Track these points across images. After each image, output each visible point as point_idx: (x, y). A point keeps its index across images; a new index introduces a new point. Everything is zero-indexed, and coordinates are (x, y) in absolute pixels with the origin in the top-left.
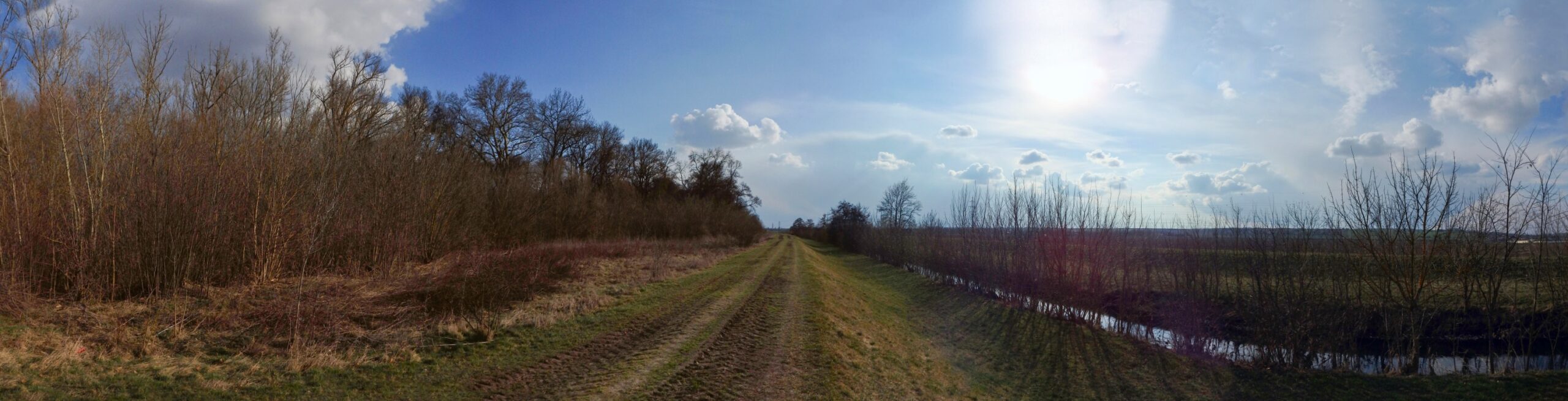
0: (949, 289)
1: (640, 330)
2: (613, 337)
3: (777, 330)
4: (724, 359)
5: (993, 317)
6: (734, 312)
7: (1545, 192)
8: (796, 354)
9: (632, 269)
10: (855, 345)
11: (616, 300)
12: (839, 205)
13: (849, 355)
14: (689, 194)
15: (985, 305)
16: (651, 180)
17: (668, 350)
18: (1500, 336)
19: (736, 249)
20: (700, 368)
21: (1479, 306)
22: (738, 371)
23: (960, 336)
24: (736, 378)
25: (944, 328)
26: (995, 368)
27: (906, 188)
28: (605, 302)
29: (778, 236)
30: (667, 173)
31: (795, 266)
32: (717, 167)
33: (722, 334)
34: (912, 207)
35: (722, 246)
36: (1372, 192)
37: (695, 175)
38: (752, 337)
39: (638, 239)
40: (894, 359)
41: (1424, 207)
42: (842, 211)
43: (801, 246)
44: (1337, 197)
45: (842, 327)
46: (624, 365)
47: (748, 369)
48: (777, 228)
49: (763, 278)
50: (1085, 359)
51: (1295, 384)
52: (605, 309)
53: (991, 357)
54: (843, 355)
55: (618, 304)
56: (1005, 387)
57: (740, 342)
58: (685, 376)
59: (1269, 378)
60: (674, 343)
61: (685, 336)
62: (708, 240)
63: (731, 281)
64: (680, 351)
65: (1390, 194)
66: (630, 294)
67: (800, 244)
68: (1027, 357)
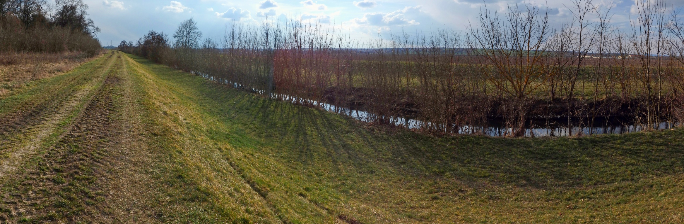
0: (222, 86)
1: (29, 112)
2: (11, 117)
3: (121, 110)
4: (90, 130)
5: (253, 104)
6: (91, 99)
7: (603, 27)
8: (138, 126)
9: (20, 72)
10: (175, 120)
11: (11, 92)
12: (149, 33)
13: (174, 126)
14: (55, 25)
15: (247, 96)
16: (31, 15)
17: (51, 125)
18: (575, 114)
19: (86, 59)
20: (74, 137)
21: (560, 97)
22: (101, 138)
23: (233, 115)
24: (100, 143)
25: (223, 110)
26: (259, 136)
27: (192, 23)
28: (3, 93)
29: (111, 51)
30: (41, 11)
31: (125, 70)
32: (73, 8)
33: (85, 113)
34: (196, 35)
35: (76, 57)
36: (495, 25)
37: (60, 13)
38: (106, 115)
39: (22, 53)
40: (201, 129)
41: (528, 35)
42: (151, 36)
43: (127, 58)
44: (474, 27)
45: (165, 108)
46: (22, 136)
47: (107, 136)
48: (110, 46)
49: (106, 77)
50: (317, 129)
51: (449, 143)
52: (4, 98)
53: (255, 129)
54: (172, 126)
55: (12, 94)
56: (270, 148)
57: (98, 118)
58: (65, 143)
59: (432, 140)
60: (54, 120)
61: (61, 115)
62: (67, 54)
63: (85, 79)
64: (59, 125)
65: (508, 26)
66: (20, 88)
67: (125, 57)
68: (281, 129)
